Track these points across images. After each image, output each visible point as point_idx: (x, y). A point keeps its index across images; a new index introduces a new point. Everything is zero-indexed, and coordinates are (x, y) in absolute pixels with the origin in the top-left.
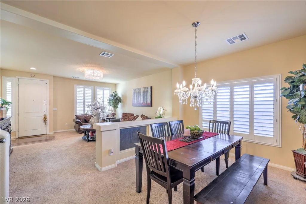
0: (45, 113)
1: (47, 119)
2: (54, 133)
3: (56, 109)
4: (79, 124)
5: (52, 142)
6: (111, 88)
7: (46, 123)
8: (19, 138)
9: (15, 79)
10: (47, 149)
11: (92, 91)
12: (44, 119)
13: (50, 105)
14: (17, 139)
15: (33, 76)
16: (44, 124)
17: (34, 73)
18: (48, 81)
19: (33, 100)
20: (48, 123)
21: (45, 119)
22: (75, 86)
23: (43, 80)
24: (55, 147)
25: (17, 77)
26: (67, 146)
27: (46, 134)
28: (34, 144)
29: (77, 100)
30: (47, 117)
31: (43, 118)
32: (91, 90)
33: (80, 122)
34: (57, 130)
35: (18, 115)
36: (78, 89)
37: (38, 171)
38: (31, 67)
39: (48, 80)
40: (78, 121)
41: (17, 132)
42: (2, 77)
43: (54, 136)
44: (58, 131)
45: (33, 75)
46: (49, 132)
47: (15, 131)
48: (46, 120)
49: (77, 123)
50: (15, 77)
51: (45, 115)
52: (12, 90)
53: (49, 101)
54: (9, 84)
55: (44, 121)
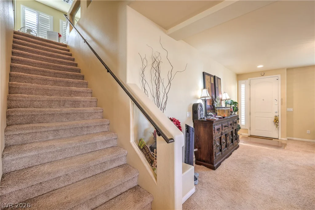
0: (277, 114)
1: (278, 121)
2: (288, 139)
3: (291, 109)
5: (280, 150)
7: (277, 126)
8: (251, 136)
9: (247, 81)
10: (269, 157)
12: (275, 121)
13: (282, 104)
14: (249, 136)
16: (275, 127)
17: (264, 71)
18: (279, 76)
19: (263, 100)
20: (280, 126)
21: (276, 121)
23: (274, 76)
24: (280, 160)
25: (249, 79)
26: (298, 165)
27: (278, 139)
28: (259, 147)
30: (279, 118)
31: (273, 119)
34: (293, 137)
35: (250, 114)
37: (245, 181)
38: (258, 66)
41: (249, 130)
42: (239, 81)
43: (286, 144)
44: (295, 139)
45: (263, 73)
46: (281, 137)
47: (247, 129)
51: (276, 116)
52: (245, 91)
53: (282, 99)
54: (243, 87)
55: (275, 123)
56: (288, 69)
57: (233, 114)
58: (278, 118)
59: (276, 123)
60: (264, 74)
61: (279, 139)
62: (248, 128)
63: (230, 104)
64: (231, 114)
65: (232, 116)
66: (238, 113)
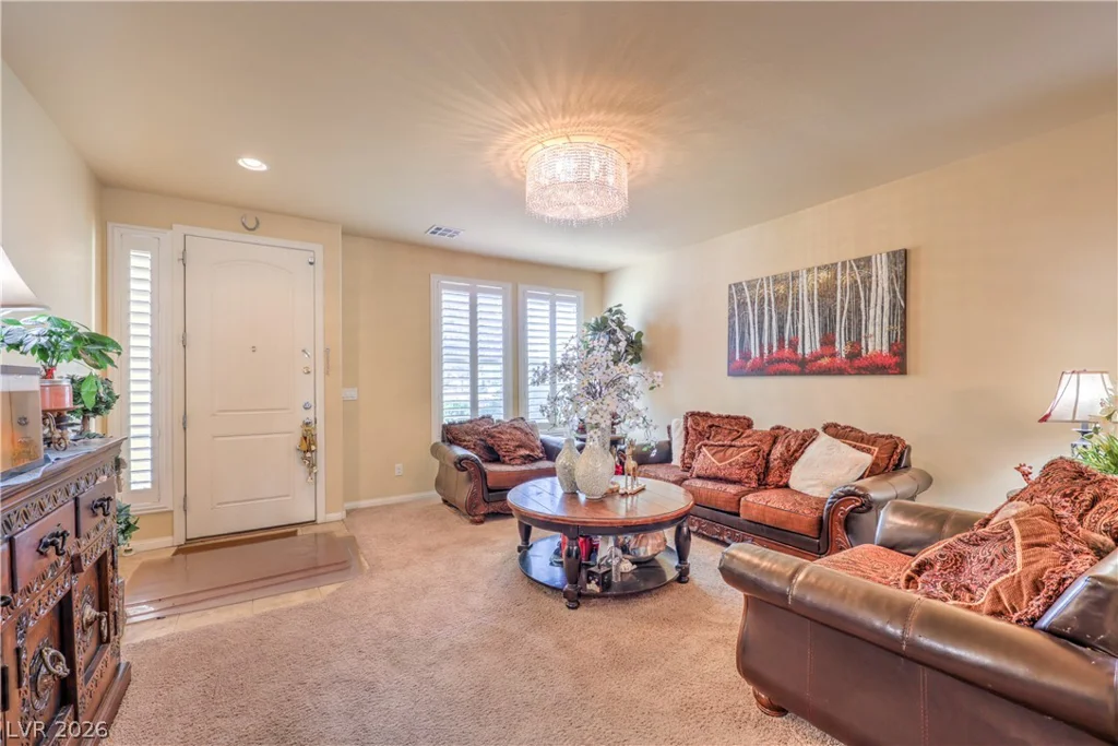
0: (309, 415)
1: (315, 444)
2: (349, 512)
3: (352, 393)
4: (469, 474)
6: (581, 294)
7: (312, 465)
8: (190, 546)
9: (171, 238)
11: (504, 306)
12: (305, 447)
13: (327, 373)
14: (179, 550)
15: (251, 224)
16: (300, 471)
17: (256, 209)
18: (319, 249)
19: (254, 349)
20: (321, 468)
21: (308, 444)
22: (434, 278)
23: (297, 244)
25: (179, 229)
27: (313, 522)
29: (445, 351)
30: (319, 432)
31: (295, 439)
32: (500, 302)
33: (474, 461)
34: (358, 499)
35: (184, 423)
36: (446, 296)
38: (245, 156)
39: (321, 247)
40: (467, 458)
41: (179, 514)
42: (110, 225)
44: (364, 503)
45: (251, 219)
46: (326, 512)
47: (171, 506)
48: (313, 448)
49: (464, 469)
50: (171, 228)
51: (307, 424)
52: (155, 294)
53: (327, 351)
54: (140, 264)
55: (302, 454)
56: (349, 233)
57: (70, 434)
58: (315, 428)
59: (308, 455)
60: (258, 223)
61: (318, 521)
62: (170, 501)
63: (43, 351)
64: (48, 441)
65: (66, 457)
66: (105, 425)
